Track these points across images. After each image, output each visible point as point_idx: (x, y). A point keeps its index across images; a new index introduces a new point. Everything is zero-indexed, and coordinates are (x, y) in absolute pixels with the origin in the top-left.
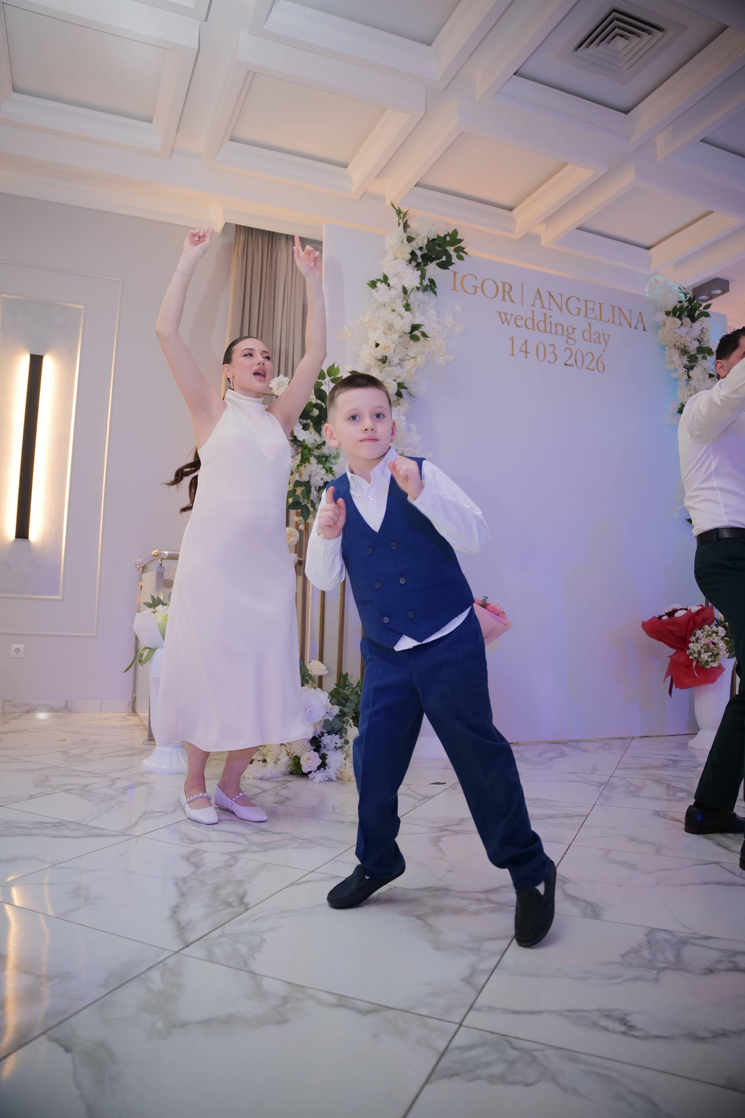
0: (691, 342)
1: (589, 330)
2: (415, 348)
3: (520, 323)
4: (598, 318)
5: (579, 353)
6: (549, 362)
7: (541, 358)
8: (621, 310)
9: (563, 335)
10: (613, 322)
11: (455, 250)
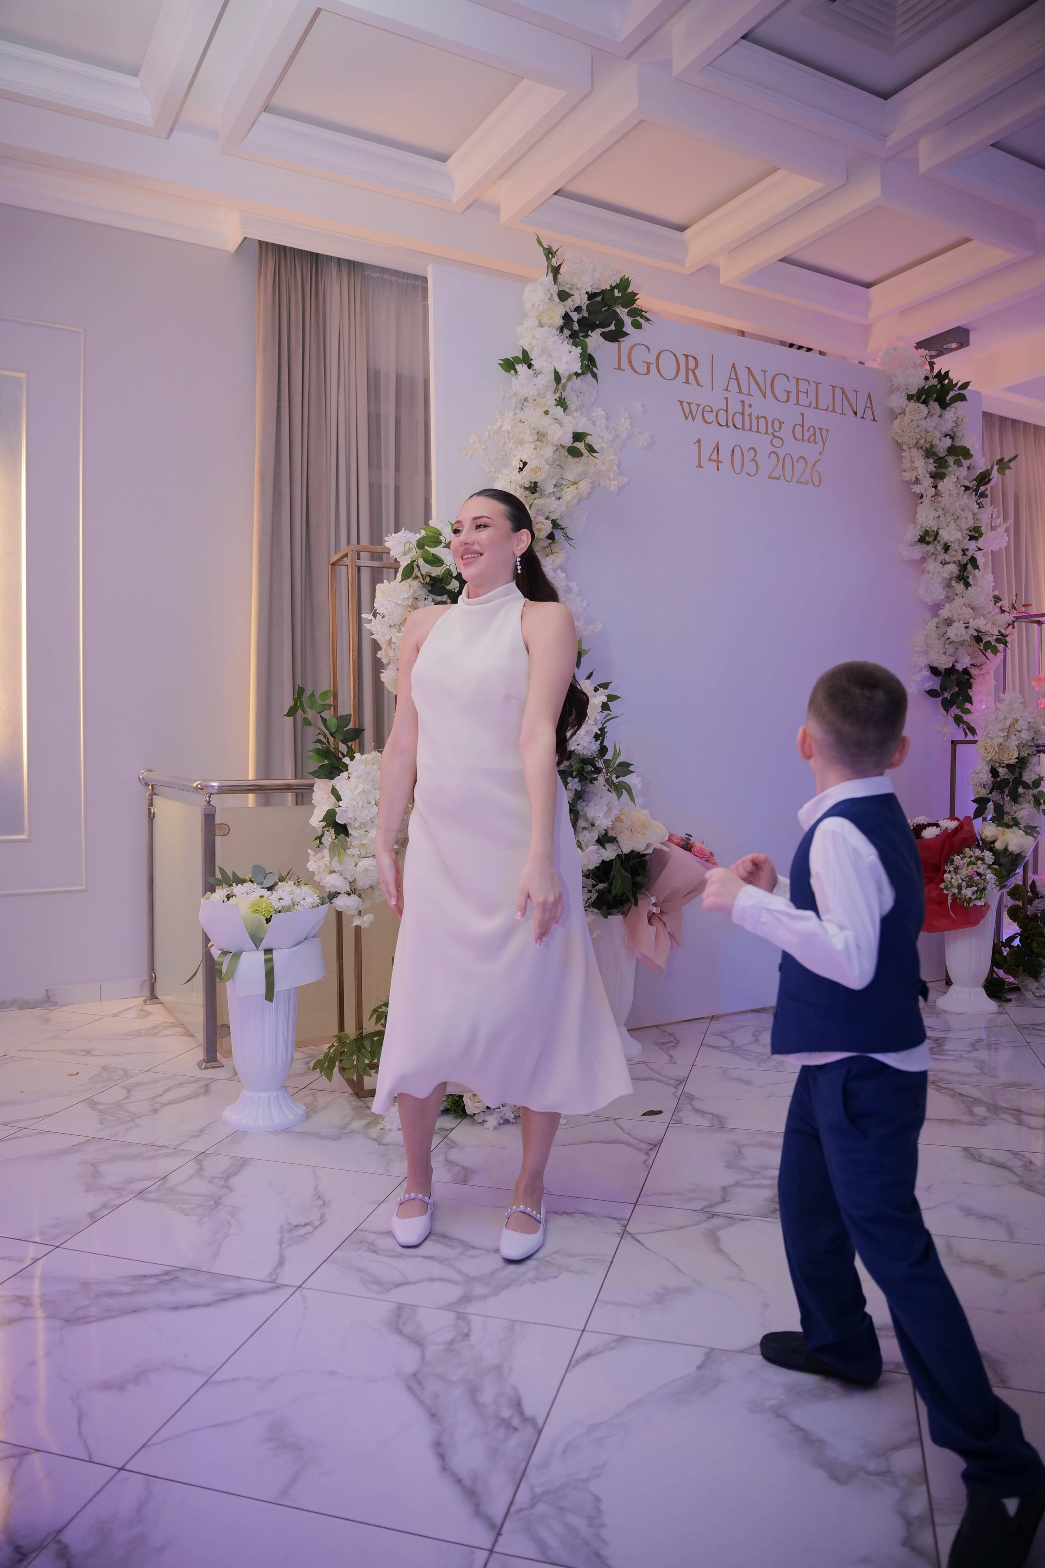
0: (940, 439)
1: (801, 424)
2: (574, 468)
3: (710, 417)
4: (814, 405)
5: (788, 458)
6: (748, 474)
7: (738, 469)
8: (843, 392)
9: (766, 433)
10: (834, 411)
11: (629, 314)
